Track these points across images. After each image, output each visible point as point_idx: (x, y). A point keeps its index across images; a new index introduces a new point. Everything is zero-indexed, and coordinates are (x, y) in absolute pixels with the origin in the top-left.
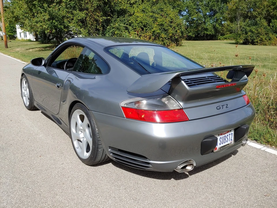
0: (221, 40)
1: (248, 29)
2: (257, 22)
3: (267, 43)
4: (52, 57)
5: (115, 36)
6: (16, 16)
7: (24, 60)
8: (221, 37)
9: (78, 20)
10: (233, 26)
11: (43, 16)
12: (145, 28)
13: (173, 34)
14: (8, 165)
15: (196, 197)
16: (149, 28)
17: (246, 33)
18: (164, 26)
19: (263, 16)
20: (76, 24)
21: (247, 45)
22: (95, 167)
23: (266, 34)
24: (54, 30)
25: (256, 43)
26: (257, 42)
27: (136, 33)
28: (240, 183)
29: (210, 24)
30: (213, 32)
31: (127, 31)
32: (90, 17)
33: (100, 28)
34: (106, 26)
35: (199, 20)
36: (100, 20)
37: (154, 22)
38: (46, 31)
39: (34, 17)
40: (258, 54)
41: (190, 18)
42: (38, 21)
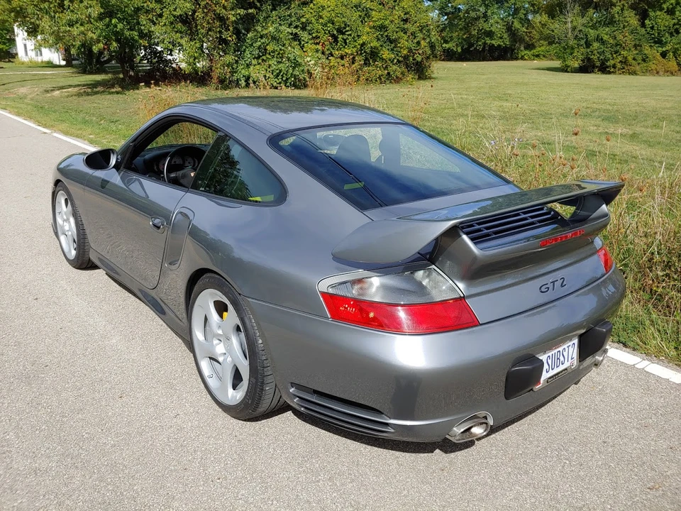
0: (525, 59)
1: (592, 33)
2: (613, 17)
3: (638, 68)
4: (135, 146)
5: (268, 56)
6: (18, 9)
7: (44, 123)
8: (526, 52)
9: (174, 17)
10: (556, 27)
11: (87, 8)
12: (340, 36)
13: (410, 50)
14: (46, 422)
15: (494, 496)
16: (350, 35)
17: (588, 45)
18: (387, 31)
19: (627, 3)
20: (169, 29)
21: (590, 72)
22: (253, 423)
23: (635, 46)
24: (114, 43)
25: (612, 70)
26: (614, 66)
27: (319, 47)
28: (592, 457)
29: (499, 21)
30: (507, 41)
31: (295, 43)
32: (205, 11)
33: (230, 36)
34: (243, 31)
35: (472, 10)
36: (230, 16)
37: (362, 22)
38: (94, 47)
39: (64, 9)
40: (617, 101)
41: (450, 5)
42: (75, 20)
